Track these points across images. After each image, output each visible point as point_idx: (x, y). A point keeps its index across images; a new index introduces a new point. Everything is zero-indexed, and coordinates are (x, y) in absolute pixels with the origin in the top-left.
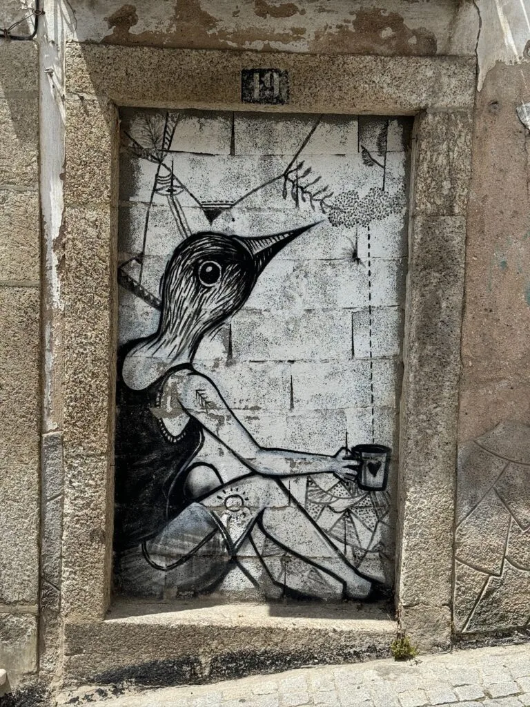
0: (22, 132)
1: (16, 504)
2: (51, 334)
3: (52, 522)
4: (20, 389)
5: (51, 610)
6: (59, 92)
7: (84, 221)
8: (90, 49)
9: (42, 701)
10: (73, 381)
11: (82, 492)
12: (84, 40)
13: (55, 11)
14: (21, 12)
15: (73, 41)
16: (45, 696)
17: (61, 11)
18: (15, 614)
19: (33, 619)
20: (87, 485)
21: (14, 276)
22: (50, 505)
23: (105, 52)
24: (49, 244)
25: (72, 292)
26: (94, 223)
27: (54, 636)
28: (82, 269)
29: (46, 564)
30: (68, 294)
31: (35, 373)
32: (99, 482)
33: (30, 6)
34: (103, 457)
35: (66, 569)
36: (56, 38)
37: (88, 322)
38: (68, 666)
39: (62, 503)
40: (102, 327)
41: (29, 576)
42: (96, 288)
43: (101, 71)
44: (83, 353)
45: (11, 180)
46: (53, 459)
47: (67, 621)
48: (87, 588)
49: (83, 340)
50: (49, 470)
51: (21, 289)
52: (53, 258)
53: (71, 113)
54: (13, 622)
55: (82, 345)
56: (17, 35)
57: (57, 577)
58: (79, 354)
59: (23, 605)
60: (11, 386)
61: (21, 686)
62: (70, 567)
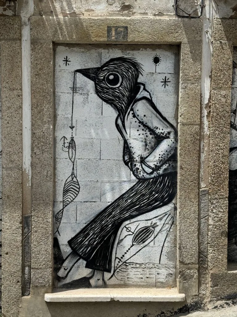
0: (195, 58)
1: (189, 220)
2: (203, 145)
3: (204, 228)
4: (191, 169)
5: (204, 267)
6: (210, 40)
7: (220, 95)
8: (225, 21)
9: (201, 308)
10: (214, 166)
11: (217, 214)
12: (221, 17)
13: (210, 5)
14: (195, 6)
15: (217, 18)
16: (202, 306)
17: (212, 6)
18: (189, 269)
19: (196, 271)
20: (219, 211)
21: (189, 120)
22: (203, 220)
23: (231, 22)
24: (204, 106)
25: (214, 127)
26: (224, 96)
27: (205, 279)
28: (219, 116)
29: (201, 247)
30: (212, 128)
31: (197, 162)
32: (225, 210)
33: (199, 4)
34: (226, 199)
35: (210, 249)
36: (210, 17)
37: (220, 139)
38: (212, 292)
39: (208, 220)
40: (227, 142)
41: (194, 252)
42: (224, 125)
43: (230, 30)
44: (218, 153)
45: (189, 79)
46: (204, 200)
47: (211, 272)
48: (220, 257)
49: (218, 148)
50: (202, 205)
51: (192, 126)
52: (205, 112)
53: (216, 49)
54: (188, 272)
55: (218, 150)
56: (193, 16)
57: (206, 252)
58: (217, 154)
59: (192, 265)
60: (187, 168)
61: (192, 301)
62: (212, 248)
